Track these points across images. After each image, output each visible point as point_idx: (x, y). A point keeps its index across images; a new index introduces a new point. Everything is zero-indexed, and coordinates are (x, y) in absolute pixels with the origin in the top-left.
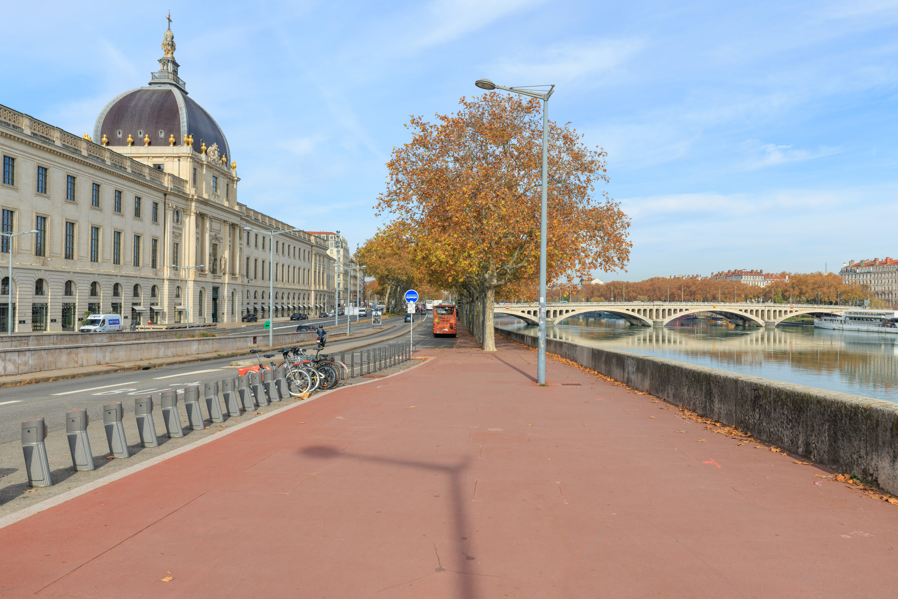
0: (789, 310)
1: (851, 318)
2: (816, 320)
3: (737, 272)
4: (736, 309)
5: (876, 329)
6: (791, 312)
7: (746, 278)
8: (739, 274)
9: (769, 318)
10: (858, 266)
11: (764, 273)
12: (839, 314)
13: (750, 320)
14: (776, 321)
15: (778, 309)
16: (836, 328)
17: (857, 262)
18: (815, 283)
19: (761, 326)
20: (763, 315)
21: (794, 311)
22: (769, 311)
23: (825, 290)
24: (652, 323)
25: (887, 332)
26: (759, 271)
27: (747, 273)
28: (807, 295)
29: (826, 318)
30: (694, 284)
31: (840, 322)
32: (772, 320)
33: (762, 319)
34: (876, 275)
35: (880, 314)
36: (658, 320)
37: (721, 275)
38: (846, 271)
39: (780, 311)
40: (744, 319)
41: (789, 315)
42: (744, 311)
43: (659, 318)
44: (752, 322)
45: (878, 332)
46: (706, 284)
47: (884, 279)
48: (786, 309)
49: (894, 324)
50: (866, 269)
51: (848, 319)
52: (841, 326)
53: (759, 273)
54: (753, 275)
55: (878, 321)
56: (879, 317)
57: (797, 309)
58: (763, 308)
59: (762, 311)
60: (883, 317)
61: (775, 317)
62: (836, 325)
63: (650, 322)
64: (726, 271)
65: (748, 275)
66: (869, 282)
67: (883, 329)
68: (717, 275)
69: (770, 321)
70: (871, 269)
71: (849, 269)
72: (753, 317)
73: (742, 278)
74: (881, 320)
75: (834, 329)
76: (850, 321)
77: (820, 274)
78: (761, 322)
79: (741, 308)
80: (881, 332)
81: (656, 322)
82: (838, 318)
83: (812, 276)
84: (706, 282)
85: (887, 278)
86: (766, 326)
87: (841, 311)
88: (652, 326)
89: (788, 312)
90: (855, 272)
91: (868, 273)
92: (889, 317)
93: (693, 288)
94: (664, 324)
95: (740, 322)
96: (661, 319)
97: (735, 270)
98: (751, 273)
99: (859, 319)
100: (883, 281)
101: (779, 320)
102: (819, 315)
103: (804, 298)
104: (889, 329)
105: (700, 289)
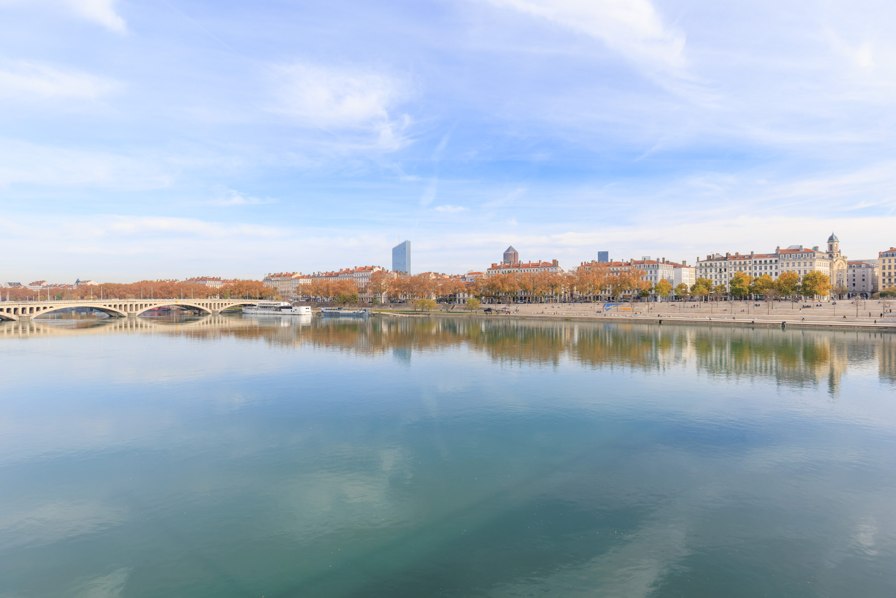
0: (227, 303)
1: (261, 307)
2: (243, 309)
3: (203, 278)
4: (192, 303)
5: (272, 312)
6: (229, 304)
7: (209, 283)
8: (204, 279)
9: (215, 308)
10: (273, 276)
11: (222, 279)
12: (255, 304)
13: (203, 310)
14: (219, 310)
15: (220, 303)
16: (253, 313)
17: (272, 274)
18: (247, 286)
19: (210, 314)
20: (210, 306)
21: (231, 304)
22: (214, 304)
23: (253, 290)
24: (127, 315)
25: (277, 314)
26: (219, 278)
27: (210, 279)
28: (243, 294)
29: (248, 307)
30: (172, 286)
31: (255, 309)
32: (217, 309)
33: (210, 309)
34: (282, 282)
35: (274, 304)
36: (132, 312)
37: (192, 280)
38: (267, 279)
39: (222, 304)
40: (200, 310)
41: (228, 306)
42: (197, 304)
43: (132, 311)
44: (204, 311)
45: (273, 314)
46: (180, 286)
47: (285, 284)
48: (225, 302)
49: (281, 310)
50: (276, 279)
51: (259, 307)
52: (256, 311)
53: (218, 279)
54: (214, 281)
55: (274, 308)
56: (274, 306)
57: (232, 302)
58: (211, 302)
59: (210, 304)
60: (276, 306)
61: (218, 308)
62: (253, 311)
63: (125, 314)
64: (196, 278)
65: (211, 280)
66: (278, 286)
67: (276, 312)
68: (190, 280)
69: (215, 310)
70: (279, 279)
71: (268, 278)
72: (204, 308)
73: (206, 282)
74: (275, 307)
75: (252, 314)
76: (260, 309)
77: (251, 281)
78: (209, 311)
79: (195, 302)
80: (275, 314)
81: (130, 314)
82: (254, 307)
83: (247, 281)
84: (182, 285)
85: (287, 284)
86: (213, 313)
87: (257, 302)
88: (127, 316)
89: (227, 304)
90: (271, 280)
91: (278, 280)
92: (278, 306)
93: (171, 289)
94: (137, 314)
95: (197, 312)
96: (134, 311)
97: (202, 277)
98: (213, 279)
99: (265, 307)
100: (285, 286)
101: (221, 309)
102: (245, 305)
103: (240, 295)
104: (278, 312)
105: (176, 290)
